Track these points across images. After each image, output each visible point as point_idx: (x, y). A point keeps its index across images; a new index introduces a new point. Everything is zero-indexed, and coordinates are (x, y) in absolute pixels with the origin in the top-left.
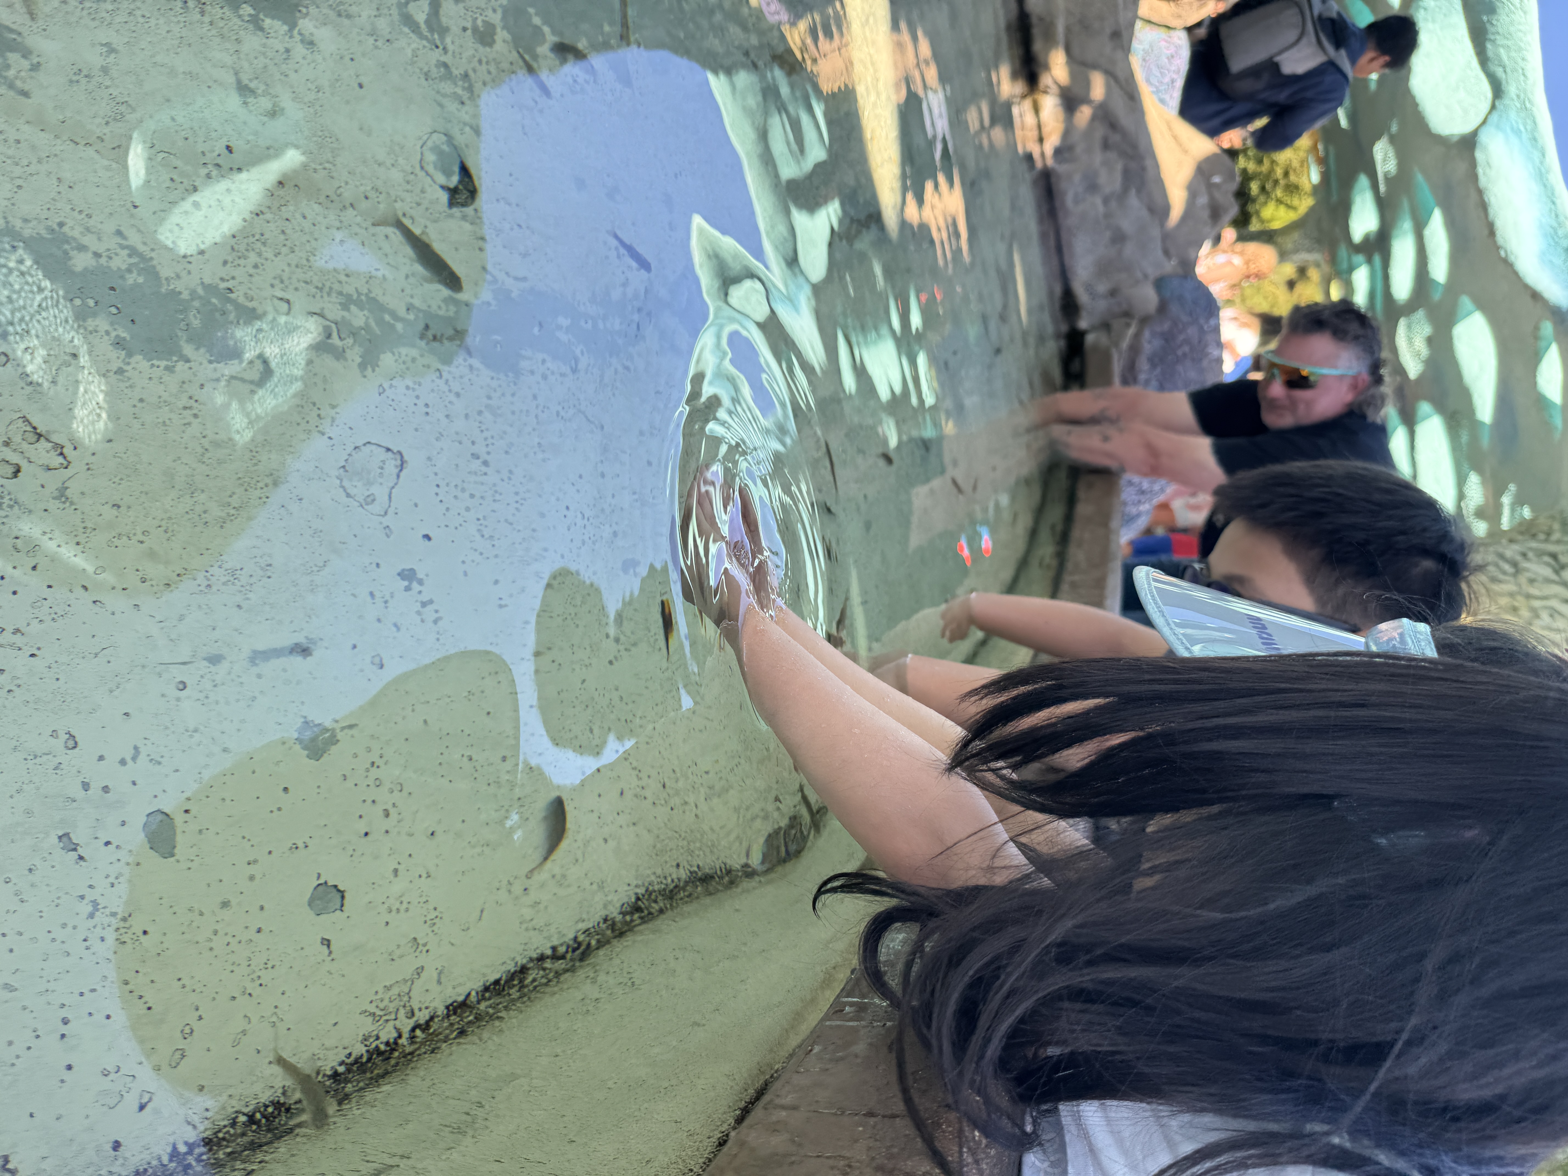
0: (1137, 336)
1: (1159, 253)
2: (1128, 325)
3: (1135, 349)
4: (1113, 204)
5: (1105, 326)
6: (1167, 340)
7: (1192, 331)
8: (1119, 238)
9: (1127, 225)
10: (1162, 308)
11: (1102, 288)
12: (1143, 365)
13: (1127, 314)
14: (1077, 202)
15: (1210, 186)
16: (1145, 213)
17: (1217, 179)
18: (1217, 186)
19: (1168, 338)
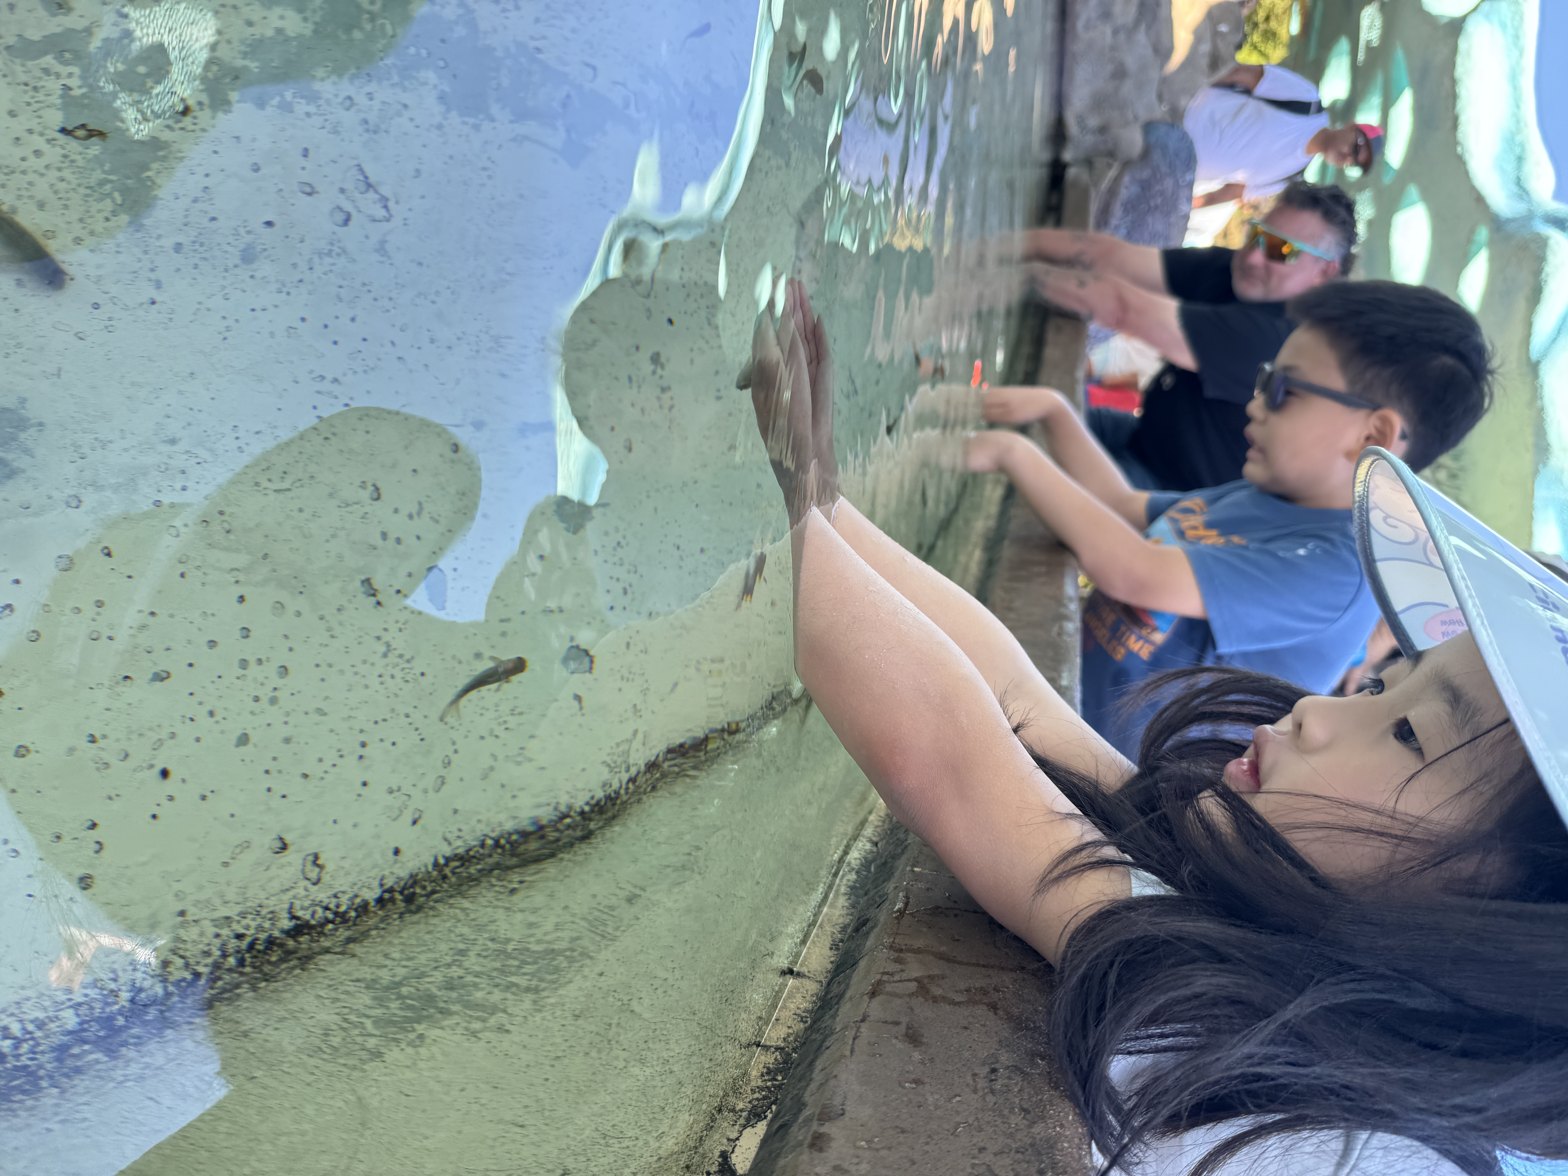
0: (1117, 180)
1: (1153, 97)
2: (1110, 166)
3: (1112, 192)
4: (1122, 36)
5: (1088, 162)
6: (1143, 188)
7: (1169, 183)
8: (1120, 74)
9: (1131, 62)
10: (1146, 153)
11: (1093, 122)
12: (1117, 211)
13: (1111, 154)
14: (1087, 27)
15: (1216, 34)
16: (1149, 52)
17: (1223, 28)
18: (1222, 34)
19: (1146, 186)
